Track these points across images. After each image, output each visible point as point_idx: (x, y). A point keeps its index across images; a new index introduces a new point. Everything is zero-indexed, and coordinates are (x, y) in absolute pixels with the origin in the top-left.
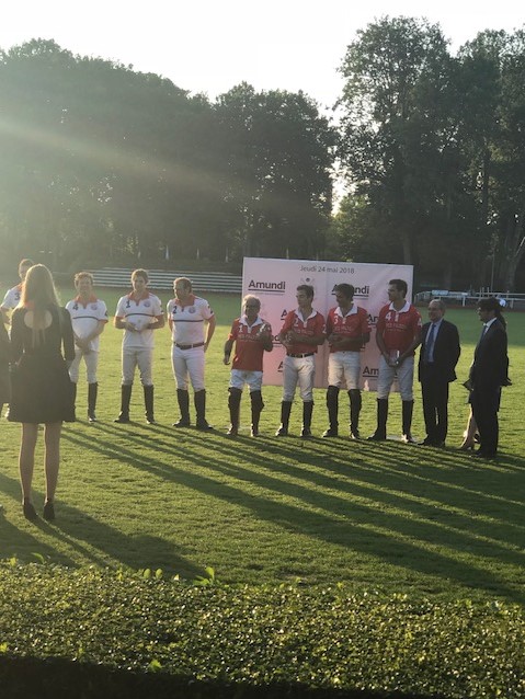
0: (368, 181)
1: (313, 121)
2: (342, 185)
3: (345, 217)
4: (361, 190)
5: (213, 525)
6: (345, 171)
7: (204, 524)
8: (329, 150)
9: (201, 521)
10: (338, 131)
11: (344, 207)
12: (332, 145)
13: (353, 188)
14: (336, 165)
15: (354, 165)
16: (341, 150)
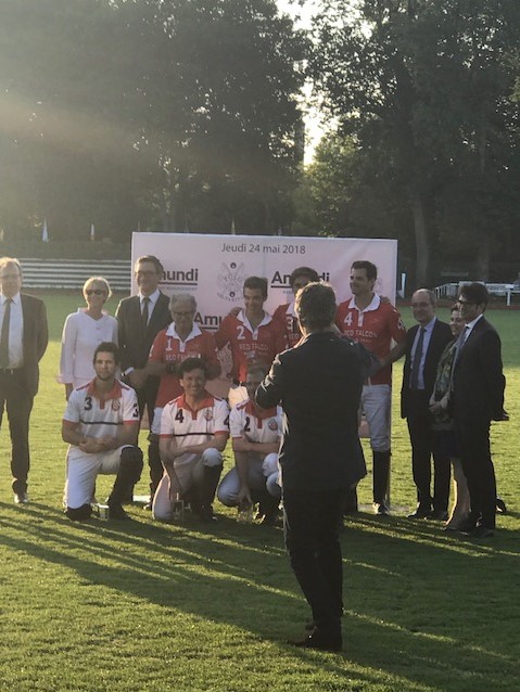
0: (357, 114)
1: (269, 22)
2: (318, 121)
3: (323, 169)
4: (348, 127)
5: (68, 649)
6: (320, 99)
7: (54, 647)
8: (296, 67)
9: (51, 642)
10: (309, 36)
11: (322, 155)
12: (299, 58)
13: (335, 124)
14: (307, 88)
15: (335, 90)
16: (313, 66)
